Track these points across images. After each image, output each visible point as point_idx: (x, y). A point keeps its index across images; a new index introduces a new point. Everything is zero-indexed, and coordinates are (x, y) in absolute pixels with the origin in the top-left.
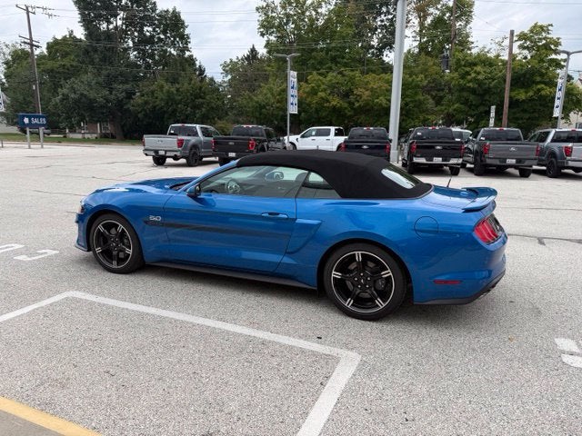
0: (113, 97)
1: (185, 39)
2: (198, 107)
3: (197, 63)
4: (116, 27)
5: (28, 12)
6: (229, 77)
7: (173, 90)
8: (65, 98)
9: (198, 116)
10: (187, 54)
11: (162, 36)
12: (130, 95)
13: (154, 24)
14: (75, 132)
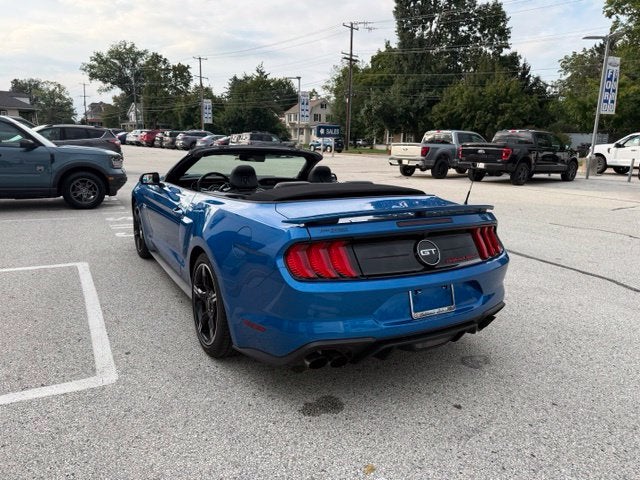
0: (414, 106)
1: (504, 34)
2: (502, 112)
3: (521, 62)
4: (430, 32)
5: (352, 28)
6: (569, 74)
7: (476, 94)
8: (369, 109)
9: (498, 123)
10: (506, 52)
11: (478, 35)
12: (432, 103)
13: (471, 22)
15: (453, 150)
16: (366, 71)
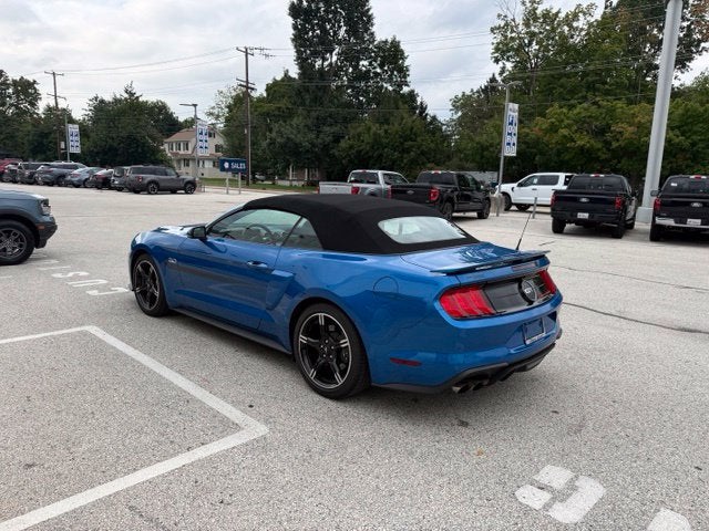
0: (319, 141)
1: (403, 71)
2: (407, 151)
3: (419, 100)
4: (331, 64)
5: (247, 53)
6: (460, 114)
7: (381, 132)
8: (273, 142)
9: (405, 161)
10: (405, 89)
11: (378, 70)
12: (337, 139)
13: (371, 57)
14: (282, 179)
15: (380, 190)
16: (260, 100)
